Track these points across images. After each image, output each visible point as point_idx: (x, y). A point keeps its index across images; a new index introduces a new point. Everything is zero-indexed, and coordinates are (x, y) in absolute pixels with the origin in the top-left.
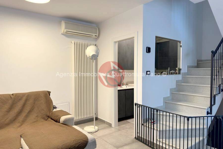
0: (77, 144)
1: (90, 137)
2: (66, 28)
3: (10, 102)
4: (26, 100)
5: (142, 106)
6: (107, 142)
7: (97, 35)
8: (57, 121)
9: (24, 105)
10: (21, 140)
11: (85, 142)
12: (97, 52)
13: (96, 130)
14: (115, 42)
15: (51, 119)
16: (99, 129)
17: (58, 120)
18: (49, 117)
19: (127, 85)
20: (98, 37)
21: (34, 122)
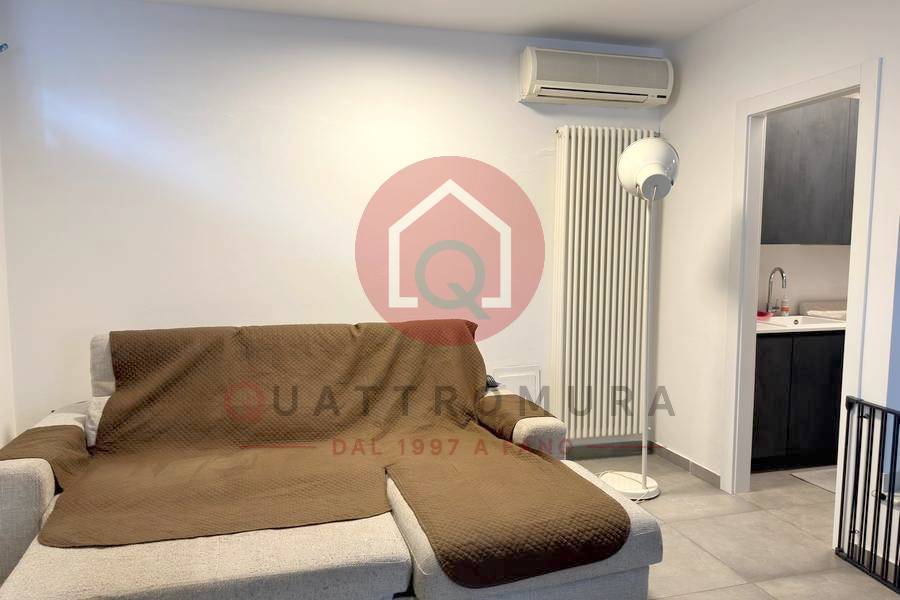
0: (587, 533)
1: (636, 513)
2: (540, 76)
3: (350, 351)
4: (399, 350)
5: (885, 412)
6: (700, 547)
7: (667, 92)
8: (504, 434)
9: (391, 367)
10: (386, 485)
11: (617, 529)
12: (671, 163)
13: (651, 490)
14: (757, 117)
15: (481, 423)
16: (664, 490)
17: (506, 432)
18: (470, 415)
19: (799, 314)
20: (669, 103)
21: (423, 428)
